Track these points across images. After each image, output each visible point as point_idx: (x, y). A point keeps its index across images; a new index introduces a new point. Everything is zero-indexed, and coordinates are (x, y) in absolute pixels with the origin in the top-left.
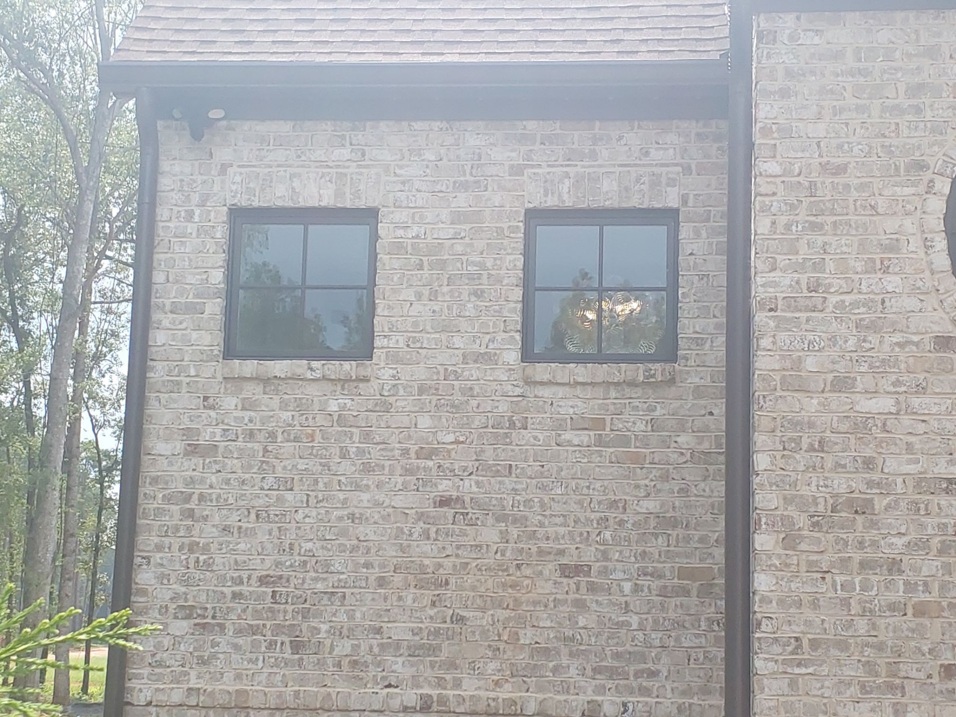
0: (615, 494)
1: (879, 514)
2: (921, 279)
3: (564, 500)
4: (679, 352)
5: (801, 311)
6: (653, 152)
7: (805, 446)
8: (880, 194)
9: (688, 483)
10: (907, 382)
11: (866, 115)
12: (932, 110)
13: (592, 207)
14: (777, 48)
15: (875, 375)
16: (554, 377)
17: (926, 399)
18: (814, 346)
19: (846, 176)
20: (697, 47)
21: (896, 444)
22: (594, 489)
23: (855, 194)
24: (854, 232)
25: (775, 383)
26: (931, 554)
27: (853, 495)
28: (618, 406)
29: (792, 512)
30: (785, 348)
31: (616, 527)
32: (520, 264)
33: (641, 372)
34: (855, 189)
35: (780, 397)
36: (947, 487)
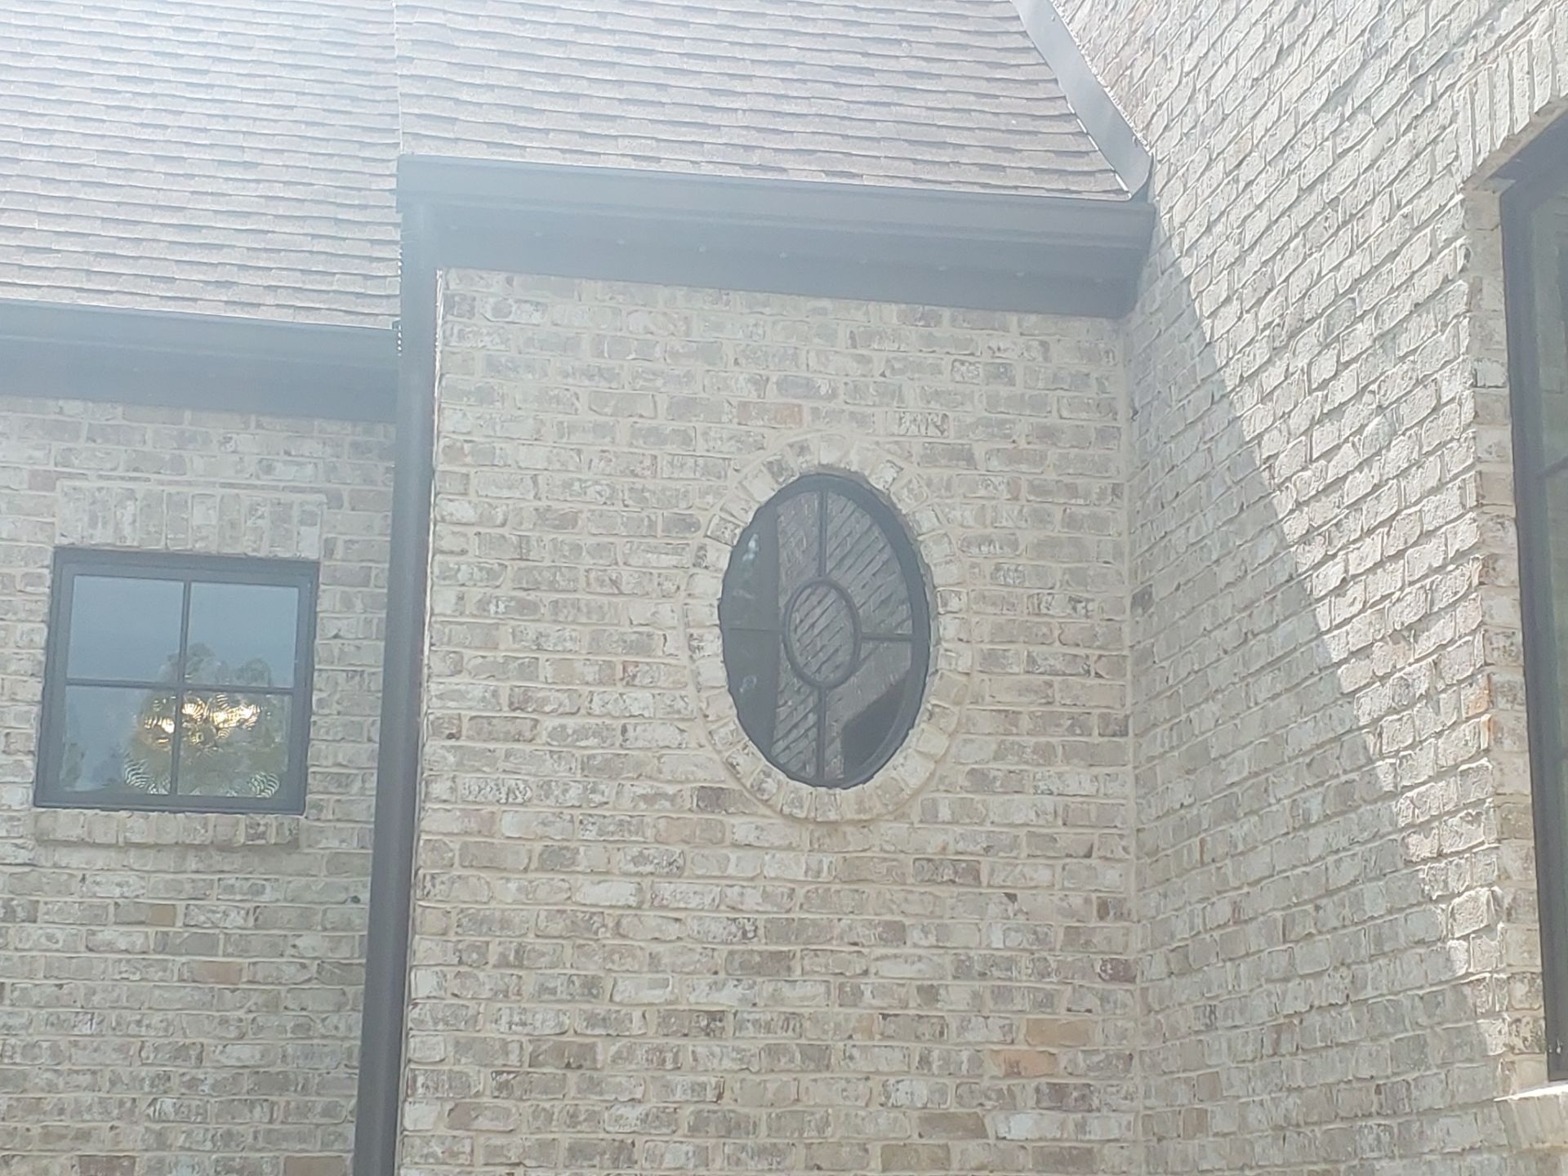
0: (185, 1033)
1: (602, 1069)
2: (682, 698)
3: (95, 1044)
4: (309, 797)
5: (497, 740)
6: (279, 466)
7: (493, 959)
8: (625, 564)
9: (311, 1015)
10: (655, 858)
11: (608, 439)
12: (706, 441)
13: (172, 549)
14: (475, 325)
15: (609, 846)
16: (90, 833)
17: (682, 886)
18: (516, 797)
19: (575, 531)
20: (357, 306)
21: (634, 957)
22: (148, 1026)
23: (587, 560)
24: (584, 620)
25: (450, 855)
26: (680, 1132)
27: (564, 1038)
28: (201, 884)
29: (467, 1066)
30: (471, 798)
31: (183, 1090)
32: (41, 638)
33: (242, 827)
34: (588, 553)
35: (459, 877)
36: (708, 1025)
